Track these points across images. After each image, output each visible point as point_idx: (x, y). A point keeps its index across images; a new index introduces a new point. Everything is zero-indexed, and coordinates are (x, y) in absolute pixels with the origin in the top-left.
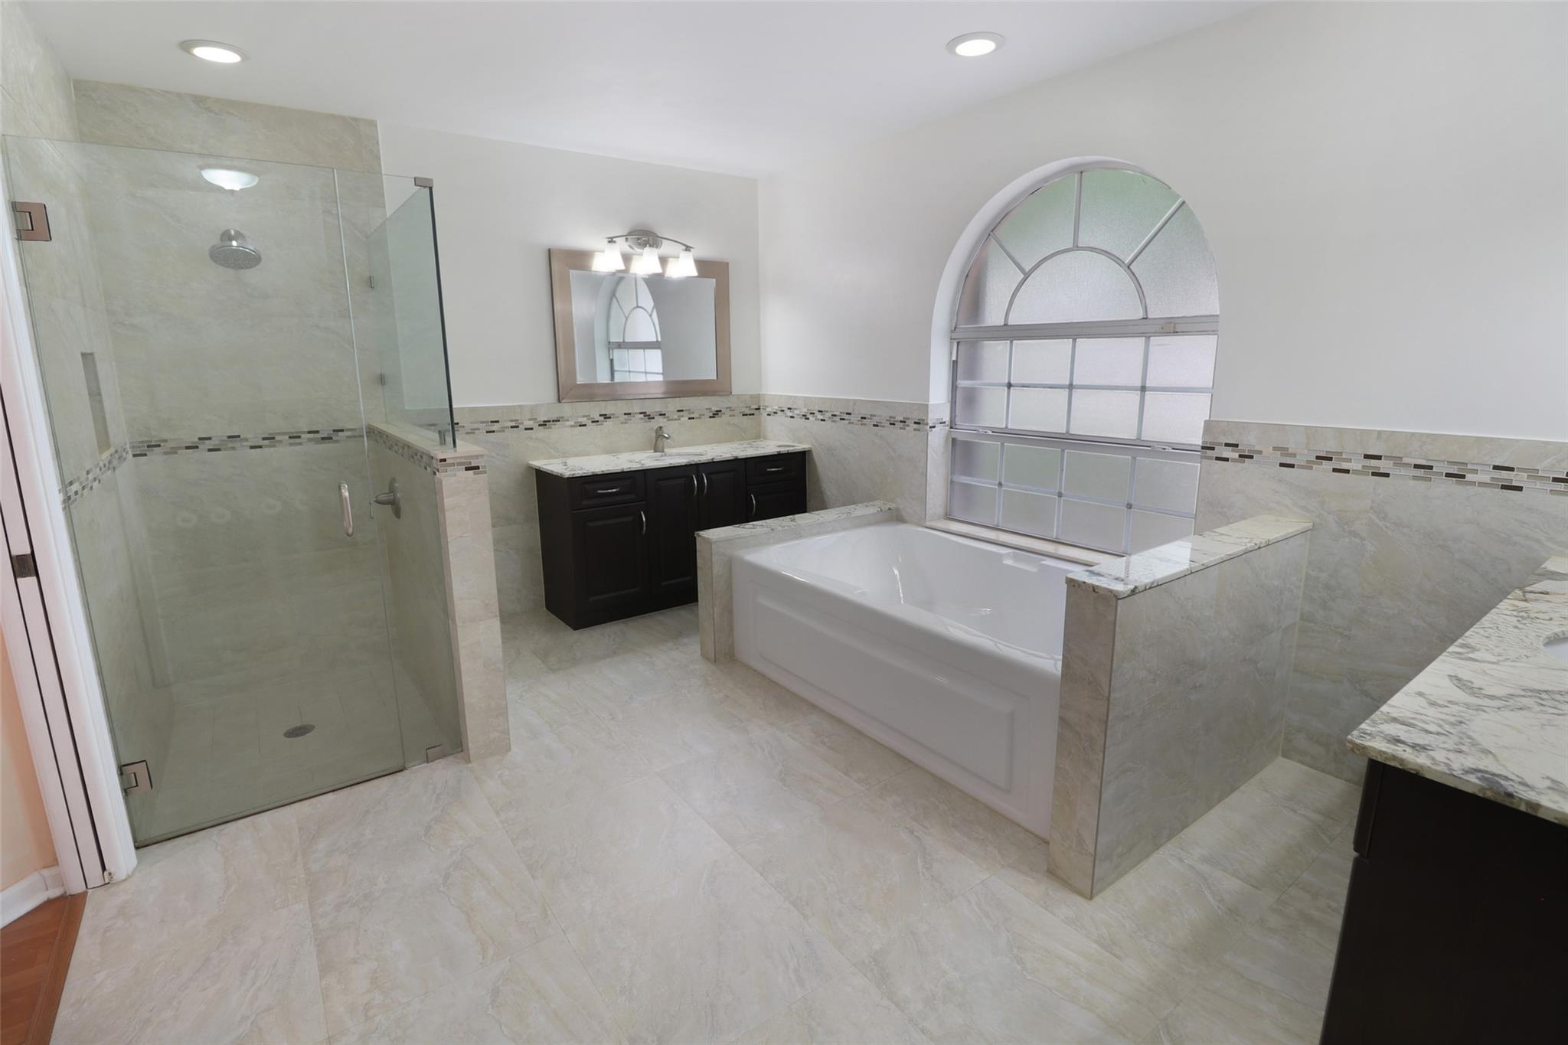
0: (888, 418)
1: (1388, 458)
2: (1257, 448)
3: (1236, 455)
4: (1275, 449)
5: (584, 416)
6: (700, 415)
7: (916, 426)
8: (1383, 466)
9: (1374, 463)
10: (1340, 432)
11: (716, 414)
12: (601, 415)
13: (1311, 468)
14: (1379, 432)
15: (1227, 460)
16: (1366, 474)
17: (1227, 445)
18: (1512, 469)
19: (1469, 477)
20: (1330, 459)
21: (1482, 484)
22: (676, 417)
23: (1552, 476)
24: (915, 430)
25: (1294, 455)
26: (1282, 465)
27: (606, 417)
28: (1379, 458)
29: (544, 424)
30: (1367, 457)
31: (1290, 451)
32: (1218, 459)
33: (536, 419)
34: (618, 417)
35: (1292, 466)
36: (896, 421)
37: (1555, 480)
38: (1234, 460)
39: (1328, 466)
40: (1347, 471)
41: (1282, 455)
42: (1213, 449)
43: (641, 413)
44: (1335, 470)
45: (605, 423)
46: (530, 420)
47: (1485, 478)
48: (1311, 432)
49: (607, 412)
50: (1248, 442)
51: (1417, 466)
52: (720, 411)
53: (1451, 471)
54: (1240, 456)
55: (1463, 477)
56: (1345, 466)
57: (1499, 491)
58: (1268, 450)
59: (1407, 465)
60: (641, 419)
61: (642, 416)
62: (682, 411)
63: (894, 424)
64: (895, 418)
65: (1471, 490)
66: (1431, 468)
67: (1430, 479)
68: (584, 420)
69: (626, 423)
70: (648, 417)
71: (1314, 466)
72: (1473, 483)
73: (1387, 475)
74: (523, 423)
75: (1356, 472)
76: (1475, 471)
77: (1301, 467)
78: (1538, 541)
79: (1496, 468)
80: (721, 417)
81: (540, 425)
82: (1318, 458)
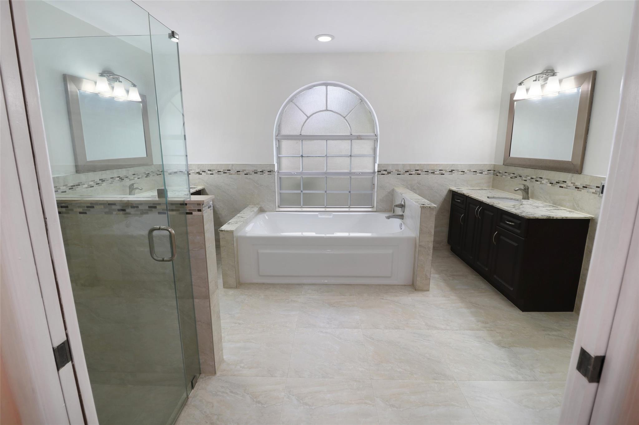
0: (253, 171)
1: (420, 170)
2: (392, 171)
3: (386, 173)
4: (396, 170)
5: (92, 181)
6: (142, 176)
7: (269, 173)
8: (419, 172)
9: (417, 171)
10: (410, 165)
11: (148, 175)
12: (100, 180)
13: (404, 174)
14: (418, 164)
15: (384, 174)
16: (416, 174)
17: (384, 170)
18: (442, 170)
19: (435, 173)
20: (408, 172)
21: (438, 174)
22: (132, 178)
23: (449, 171)
24: (268, 174)
25: (400, 172)
26: (398, 174)
27: (103, 180)
28: (418, 170)
29: (72, 188)
30: (416, 170)
31: (399, 170)
32: (382, 174)
33: (67, 185)
34: (108, 180)
35: (400, 174)
36: (258, 172)
37: (450, 172)
38: (386, 174)
39: (408, 173)
40: (412, 174)
41: (398, 172)
42: (380, 172)
43: (118, 177)
44: (409, 174)
45: (102, 184)
46: (64, 186)
47: (438, 173)
48: (404, 165)
49: (103, 178)
50: (389, 169)
51: (426, 171)
52: (149, 174)
53: (432, 172)
54: (388, 173)
55: (434, 173)
56: (411, 173)
57: (441, 175)
58: (394, 171)
59: (424, 171)
60: (118, 180)
61: (118, 179)
62: (135, 174)
63: (257, 173)
64: (257, 170)
65: (436, 175)
66: (428, 171)
67: (428, 174)
68: (92, 183)
69: (112, 183)
70: (121, 179)
71: (405, 174)
72: (436, 174)
73: (420, 174)
74: (60, 189)
75: (414, 174)
76: (436, 171)
77: (402, 174)
78: (447, 185)
79: (440, 170)
80: (149, 177)
81: (70, 189)
82: (406, 172)
